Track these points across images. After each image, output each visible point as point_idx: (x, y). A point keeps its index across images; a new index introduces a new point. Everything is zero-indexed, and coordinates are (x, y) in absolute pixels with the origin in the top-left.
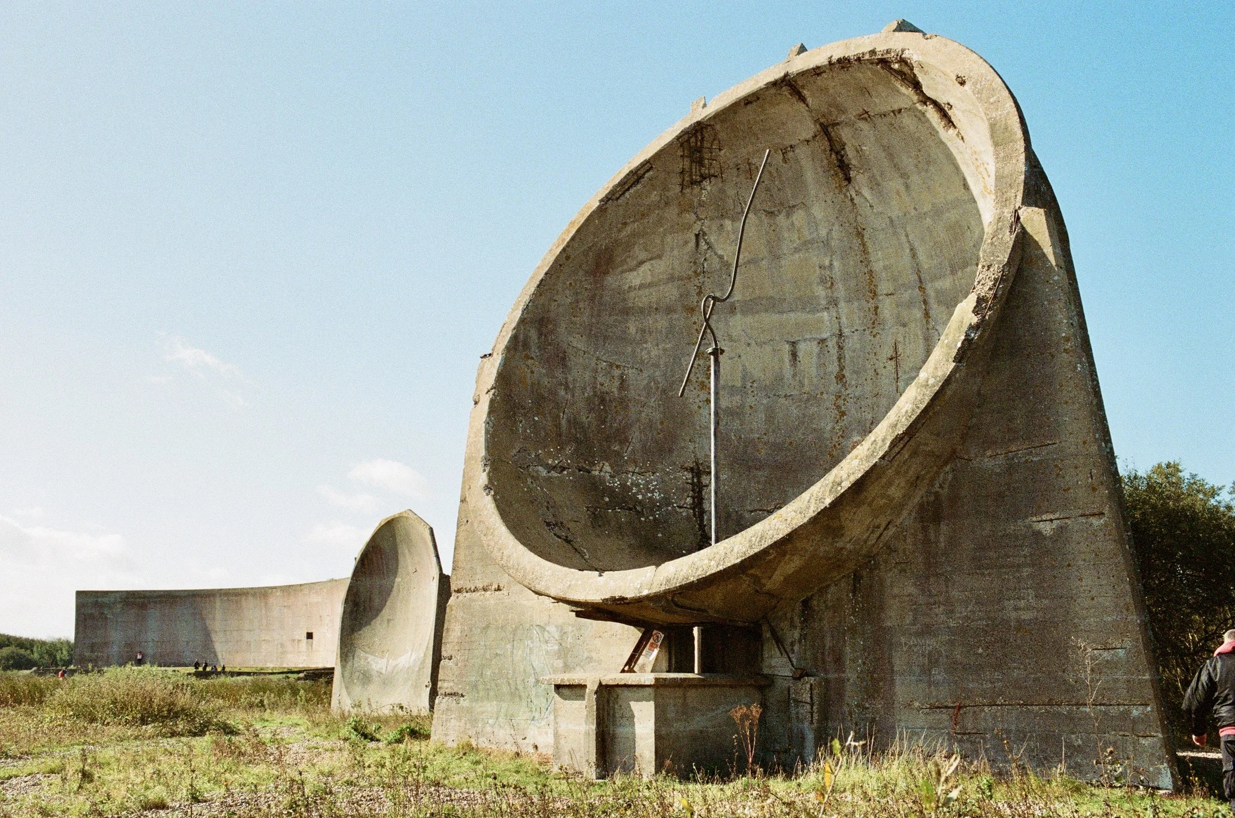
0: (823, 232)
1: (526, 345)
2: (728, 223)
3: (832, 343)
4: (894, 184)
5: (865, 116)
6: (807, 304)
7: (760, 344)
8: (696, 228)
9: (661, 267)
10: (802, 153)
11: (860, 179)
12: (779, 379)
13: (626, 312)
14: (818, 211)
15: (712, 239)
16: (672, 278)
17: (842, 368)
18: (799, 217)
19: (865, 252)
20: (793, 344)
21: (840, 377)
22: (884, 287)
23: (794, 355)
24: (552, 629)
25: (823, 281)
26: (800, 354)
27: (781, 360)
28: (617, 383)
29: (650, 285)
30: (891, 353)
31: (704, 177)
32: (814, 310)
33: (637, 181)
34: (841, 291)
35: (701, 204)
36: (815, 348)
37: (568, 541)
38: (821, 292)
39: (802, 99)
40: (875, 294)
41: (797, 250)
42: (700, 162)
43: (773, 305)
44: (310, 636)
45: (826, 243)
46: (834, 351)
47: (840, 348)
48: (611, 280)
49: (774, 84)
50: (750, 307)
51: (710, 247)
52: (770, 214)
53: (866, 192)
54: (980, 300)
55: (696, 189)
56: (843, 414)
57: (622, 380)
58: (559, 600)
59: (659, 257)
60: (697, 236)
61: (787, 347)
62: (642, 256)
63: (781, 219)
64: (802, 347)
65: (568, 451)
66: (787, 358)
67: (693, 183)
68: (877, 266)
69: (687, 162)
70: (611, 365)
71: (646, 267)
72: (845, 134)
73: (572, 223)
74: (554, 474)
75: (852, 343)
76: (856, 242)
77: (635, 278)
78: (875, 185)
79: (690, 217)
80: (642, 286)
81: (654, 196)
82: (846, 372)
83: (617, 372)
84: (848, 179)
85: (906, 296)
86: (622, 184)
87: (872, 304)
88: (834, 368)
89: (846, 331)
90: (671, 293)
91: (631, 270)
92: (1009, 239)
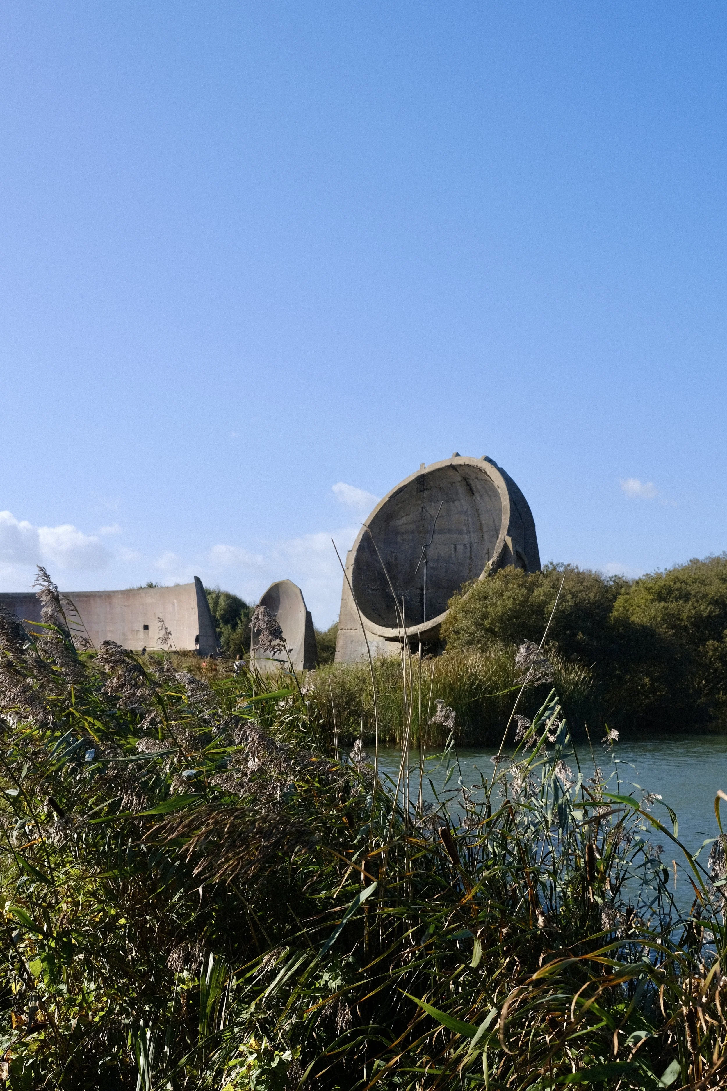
0: (465, 509)
1: (363, 548)
2: (433, 503)
3: (468, 546)
4: (487, 498)
5: (477, 478)
6: (460, 532)
7: (444, 545)
8: (422, 505)
9: (410, 518)
10: (457, 484)
11: (477, 495)
12: (450, 557)
13: (397, 533)
14: (463, 502)
15: (427, 508)
16: (413, 522)
17: (471, 555)
18: (457, 503)
19: (479, 517)
20: (455, 545)
21: (471, 558)
22: (485, 529)
23: (455, 549)
24: (375, 643)
25: (465, 525)
26: (457, 549)
27: (451, 551)
28: (394, 559)
29: (406, 524)
30: (486, 552)
31: (424, 489)
32: (462, 534)
33: (401, 492)
34: (471, 529)
35: (424, 498)
36: (462, 547)
37: (379, 615)
38: (465, 528)
39: (457, 471)
40: (482, 531)
41: (457, 514)
42: (423, 485)
43: (449, 531)
44: (146, 627)
45: (466, 512)
46: (469, 549)
47: (471, 548)
48: (392, 523)
49: (448, 466)
50: (441, 531)
51: (427, 511)
52: (447, 502)
53: (479, 499)
54: (493, 562)
55: (422, 493)
56: (471, 571)
57: (396, 558)
58: (380, 636)
59: (409, 515)
60: (422, 508)
61: (453, 546)
62: (403, 515)
63: (451, 503)
64: (458, 547)
65: (378, 583)
66: (453, 550)
67: (421, 491)
68: (483, 522)
69: (419, 485)
70: (392, 552)
71: (404, 518)
72: (471, 482)
73: (379, 504)
74: (374, 592)
75: (475, 546)
76: (476, 513)
77: (400, 522)
78: (481, 497)
79: (420, 502)
80: (403, 525)
81: (407, 496)
82: (473, 557)
83: (394, 555)
84: (473, 494)
85: (492, 533)
86: (396, 492)
87: (481, 534)
88: (468, 554)
89: (473, 542)
90: (413, 527)
91: (399, 519)
92: (502, 545)
